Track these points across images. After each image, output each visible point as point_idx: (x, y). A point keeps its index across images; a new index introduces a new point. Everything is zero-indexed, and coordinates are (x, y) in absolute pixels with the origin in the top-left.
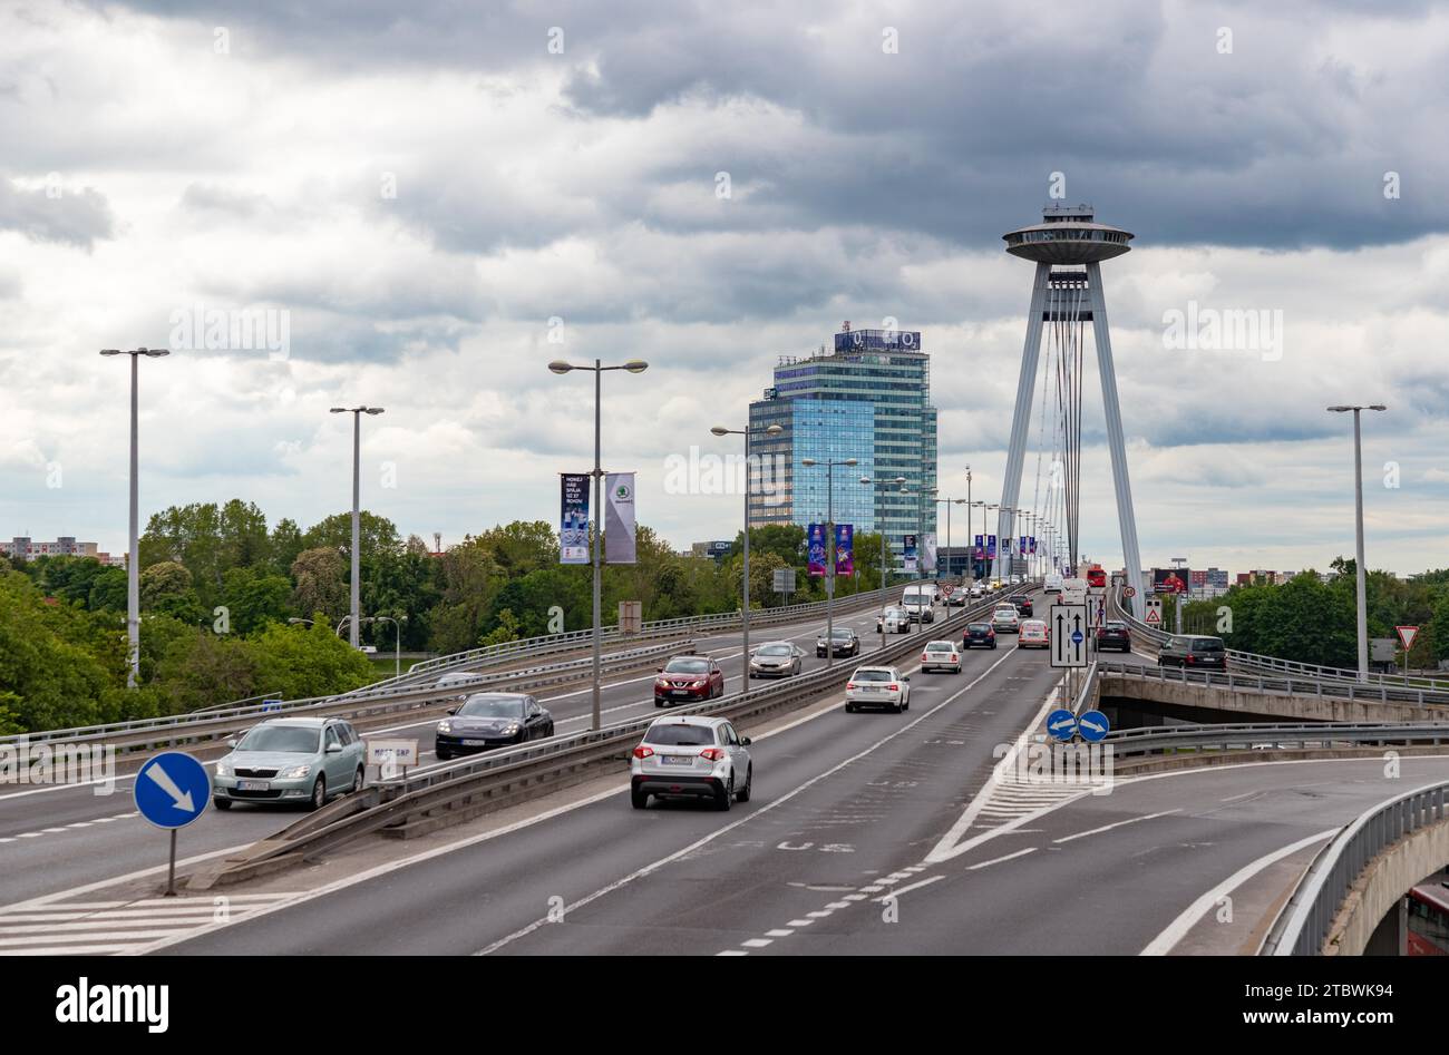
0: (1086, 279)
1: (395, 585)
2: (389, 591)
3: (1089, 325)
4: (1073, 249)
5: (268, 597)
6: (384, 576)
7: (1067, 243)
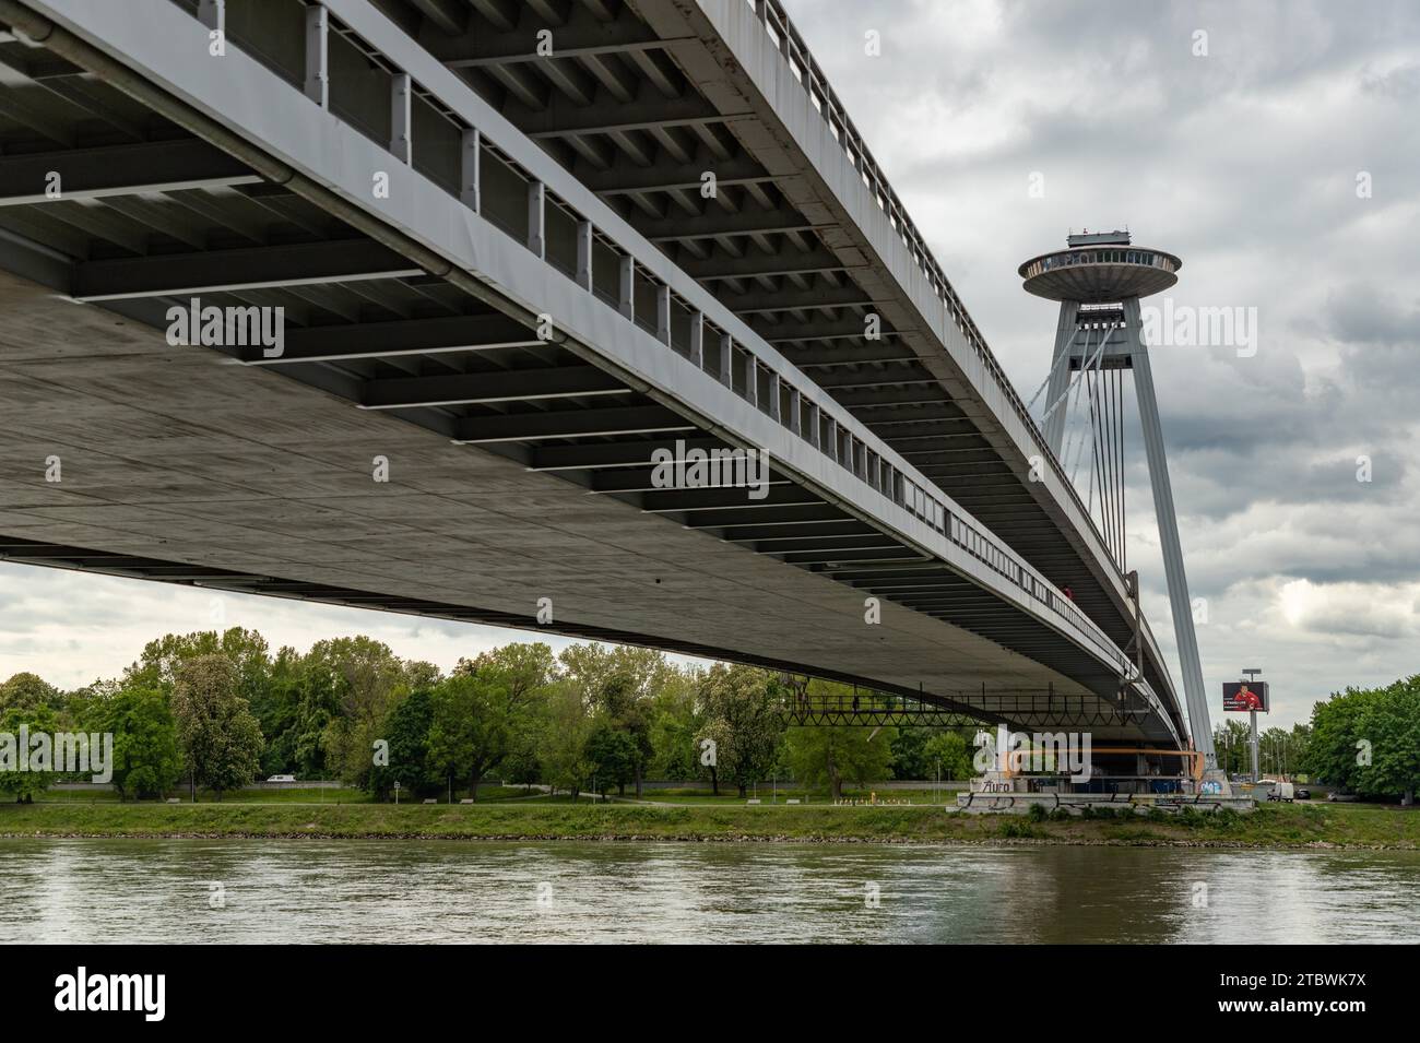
0: (1123, 319)
1: (325, 705)
2: (318, 711)
3: (1128, 374)
4: (1103, 274)
5: (130, 713)
6: (314, 693)
7: (1095, 267)
